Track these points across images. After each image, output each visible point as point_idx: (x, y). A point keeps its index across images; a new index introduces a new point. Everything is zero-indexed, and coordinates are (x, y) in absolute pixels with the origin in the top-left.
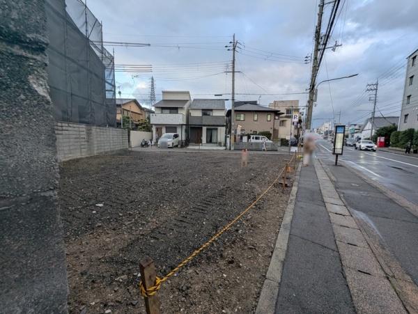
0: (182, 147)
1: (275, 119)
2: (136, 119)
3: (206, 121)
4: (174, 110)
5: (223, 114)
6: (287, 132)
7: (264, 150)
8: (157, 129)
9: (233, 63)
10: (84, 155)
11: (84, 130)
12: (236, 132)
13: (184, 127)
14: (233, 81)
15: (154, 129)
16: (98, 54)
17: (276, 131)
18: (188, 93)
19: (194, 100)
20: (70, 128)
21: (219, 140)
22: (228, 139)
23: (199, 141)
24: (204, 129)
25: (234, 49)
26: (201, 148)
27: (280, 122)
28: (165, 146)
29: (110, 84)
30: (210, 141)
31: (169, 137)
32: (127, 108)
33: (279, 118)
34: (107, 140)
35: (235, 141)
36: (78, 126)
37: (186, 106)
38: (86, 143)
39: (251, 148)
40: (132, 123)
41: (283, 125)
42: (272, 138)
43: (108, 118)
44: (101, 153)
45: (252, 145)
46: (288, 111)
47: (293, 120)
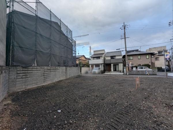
0: (102, 73)
1: (152, 57)
2: (84, 62)
3: (113, 61)
4: (98, 58)
5: (121, 57)
6: (161, 63)
8: (92, 66)
9: (125, 34)
10: (64, 78)
11: (65, 69)
12: (128, 66)
13: (103, 64)
14: (125, 42)
15: (90, 66)
16: (71, 41)
17: (153, 64)
18: (104, 50)
19: (107, 53)
20: (60, 69)
21: (120, 70)
22: (125, 70)
23: (110, 70)
24: (112, 65)
25: (124, 28)
26: (111, 73)
27: (155, 58)
28: (95, 73)
29: (74, 51)
30: (115, 70)
31: (96, 69)
32: (81, 59)
33: (154, 56)
34: (73, 72)
35: (129, 70)
36: (62, 68)
37: (103, 56)
38: (65, 74)
39: (138, 73)
40: (82, 64)
41: (157, 60)
42: (151, 67)
43: (73, 63)
44: (70, 77)
45: (139, 71)
46: (159, 52)
47: (166, 57)
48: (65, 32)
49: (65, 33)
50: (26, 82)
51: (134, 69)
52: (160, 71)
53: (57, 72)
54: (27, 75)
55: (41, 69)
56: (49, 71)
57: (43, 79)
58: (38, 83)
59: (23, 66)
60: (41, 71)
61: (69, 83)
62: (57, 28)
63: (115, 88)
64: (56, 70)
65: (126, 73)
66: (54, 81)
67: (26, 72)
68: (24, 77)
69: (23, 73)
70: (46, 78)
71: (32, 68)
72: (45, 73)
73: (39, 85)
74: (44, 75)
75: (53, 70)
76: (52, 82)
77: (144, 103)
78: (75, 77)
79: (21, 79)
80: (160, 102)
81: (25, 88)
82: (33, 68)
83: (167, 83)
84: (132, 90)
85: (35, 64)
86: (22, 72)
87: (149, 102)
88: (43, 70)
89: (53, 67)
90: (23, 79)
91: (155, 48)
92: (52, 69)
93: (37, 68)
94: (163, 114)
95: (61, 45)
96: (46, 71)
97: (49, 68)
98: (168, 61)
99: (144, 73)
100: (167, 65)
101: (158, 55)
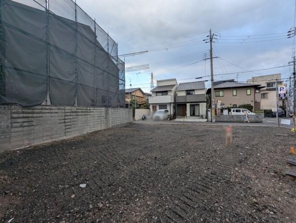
0: (171, 119)
1: (255, 92)
2: (139, 101)
3: (190, 99)
4: (165, 93)
5: (204, 92)
6: (271, 102)
7: (247, 122)
8: (153, 107)
9: (211, 51)
10: (103, 128)
11: (104, 111)
12: (216, 106)
13: (172, 105)
14: (212, 65)
15: (151, 107)
16: (115, 62)
17: (257, 104)
18: (175, 80)
19: (180, 84)
20: (95, 111)
21: (201, 114)
22: (209, 113)
23: (184, 115)
24: (188, 105)
25: (211, 40)
26: (186, 120)
27: (262, 95)
28: (158, 119)
29: (122, 80)
30: (193, 114)
31: (161, 112)
32: (134, 94)
33: (260, 91)
34: (120, 116)
35: (216, 114)
36: (100, 109)
37: (173, 89)
38: (104, 120)
39: (232, 120)
40: (137, 104)
41: (264, 98)
42: (253, 110)
43: (119, 102)
44: (114, 126)
45: (233, 116)
46: (269, 85)
47: (279, 92)
48: (104, 45)
49: (103, 47)
50: (30, 134)
51: (226, 112)
52: (268, 117)
53: (89, 116)
54: (32, 121)
55: (59, 111)
56: (75, 114)
57: (64, 128)
58: (55, 136)
59: (24, 105)
60: (60, 114)
61: (111, 135)
62: (88, 37)
63: (190, 144)
64: (87, 112)
65: (211, 119)
66: (85, 133)
67: (30, 115)
68: (26, 124)
69: (24, 117)
70: (70, 127)
71: (40, 109)
72: (66, 117)
73: (57, 140)
74: (64, 122)
75: (82, 112)
76: (79, 135)
77: (237, 171)
78: (123, 125)
79: (21, 129)
80: (265, 169)
81: (28, 144)
82: (42, 109)
83: (279, 136)
84: (218, 149)
85: (46, 101)
86: (21, 115)
87: (246, 169)
88: (62, 112)
89: (82, 108)
90: (25, 129)
91: (262, 77)
92: (80, 111)
93: (51, 109)
94: (269, 191)
95: (97, 69)
96: (69, 114)
97: (74, 109)
98: (283, 99)
99: (242, 119)
100: (280, 107)
101: (267, 90)
